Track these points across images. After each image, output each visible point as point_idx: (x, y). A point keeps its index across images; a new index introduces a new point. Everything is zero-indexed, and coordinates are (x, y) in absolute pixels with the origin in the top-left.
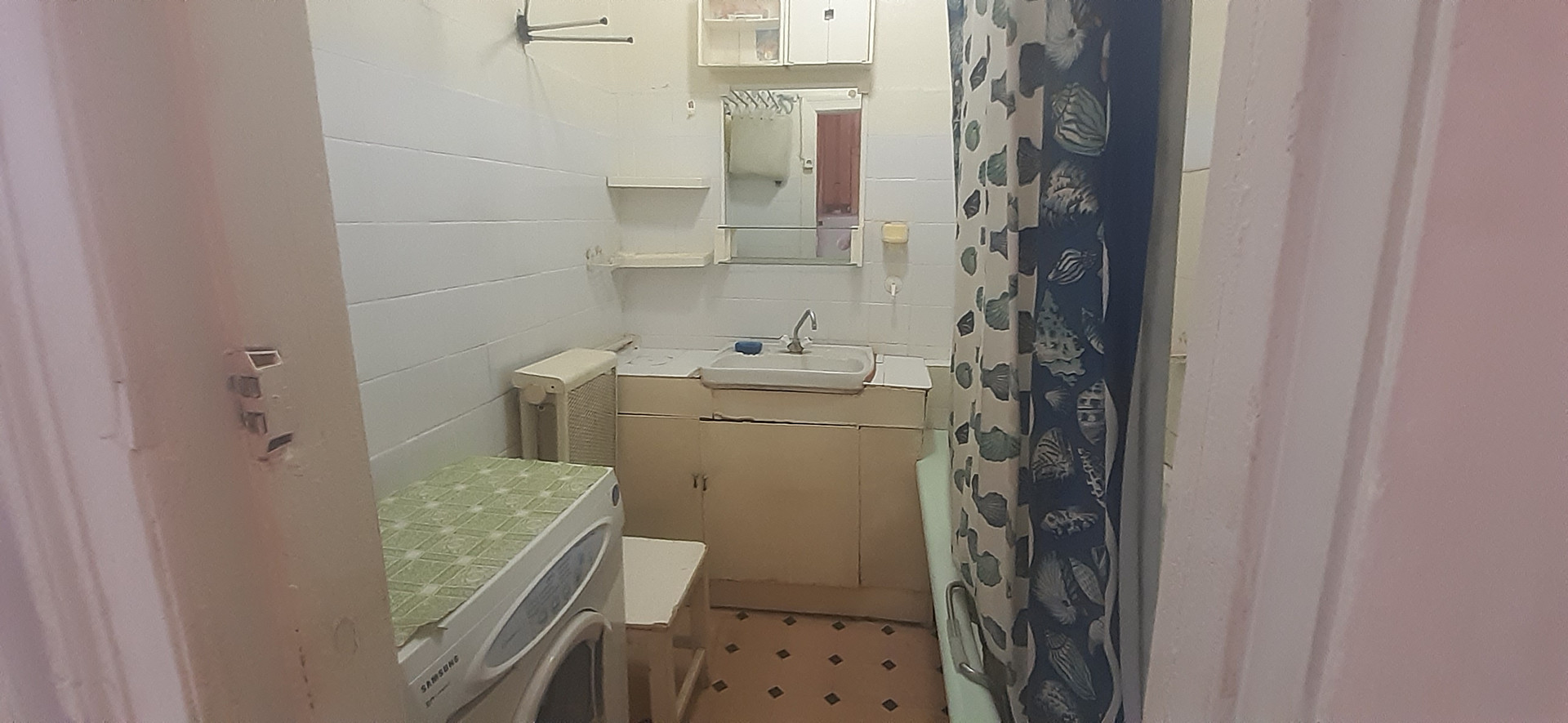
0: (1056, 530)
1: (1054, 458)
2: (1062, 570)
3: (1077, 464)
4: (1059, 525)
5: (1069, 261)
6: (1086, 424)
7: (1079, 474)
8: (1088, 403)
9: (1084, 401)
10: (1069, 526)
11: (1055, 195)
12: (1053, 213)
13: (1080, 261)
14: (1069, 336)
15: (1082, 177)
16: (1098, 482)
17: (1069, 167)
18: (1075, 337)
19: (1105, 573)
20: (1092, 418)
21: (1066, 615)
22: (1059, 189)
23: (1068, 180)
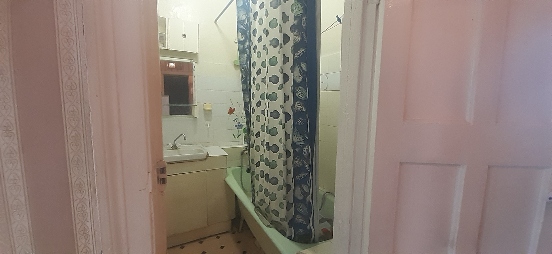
0: (299, 179)
1: (297, 163)
2: (300, 188)
3: (303, 163)
4: (299, 178)
5: (300, 121)
6: (305, 154)
7: (304, 165)
8: (305, 150)
9: (304, 150)
10: (302, 177)
11: (297, 107)
12: (296, 111)
13: (303, 121)
14: (301, 136)
15: (303, 104)
16: (308, 166)
17: (300, 102)
18: (302, 136)
19: (310, 185)
20: (306, 153)
21: (301, 198)
22: (297, 106)
23: (300, 104)
